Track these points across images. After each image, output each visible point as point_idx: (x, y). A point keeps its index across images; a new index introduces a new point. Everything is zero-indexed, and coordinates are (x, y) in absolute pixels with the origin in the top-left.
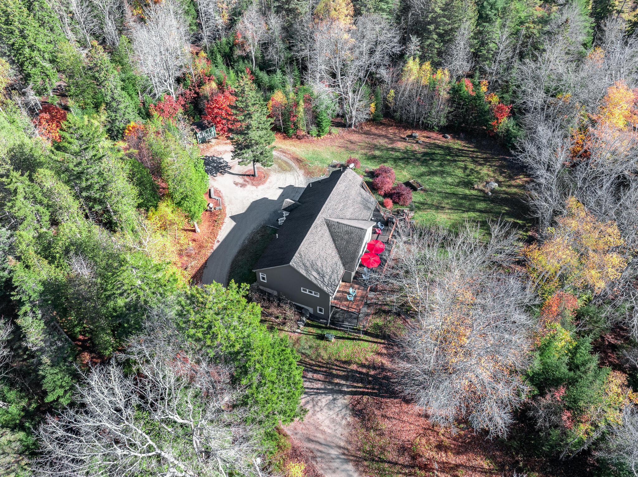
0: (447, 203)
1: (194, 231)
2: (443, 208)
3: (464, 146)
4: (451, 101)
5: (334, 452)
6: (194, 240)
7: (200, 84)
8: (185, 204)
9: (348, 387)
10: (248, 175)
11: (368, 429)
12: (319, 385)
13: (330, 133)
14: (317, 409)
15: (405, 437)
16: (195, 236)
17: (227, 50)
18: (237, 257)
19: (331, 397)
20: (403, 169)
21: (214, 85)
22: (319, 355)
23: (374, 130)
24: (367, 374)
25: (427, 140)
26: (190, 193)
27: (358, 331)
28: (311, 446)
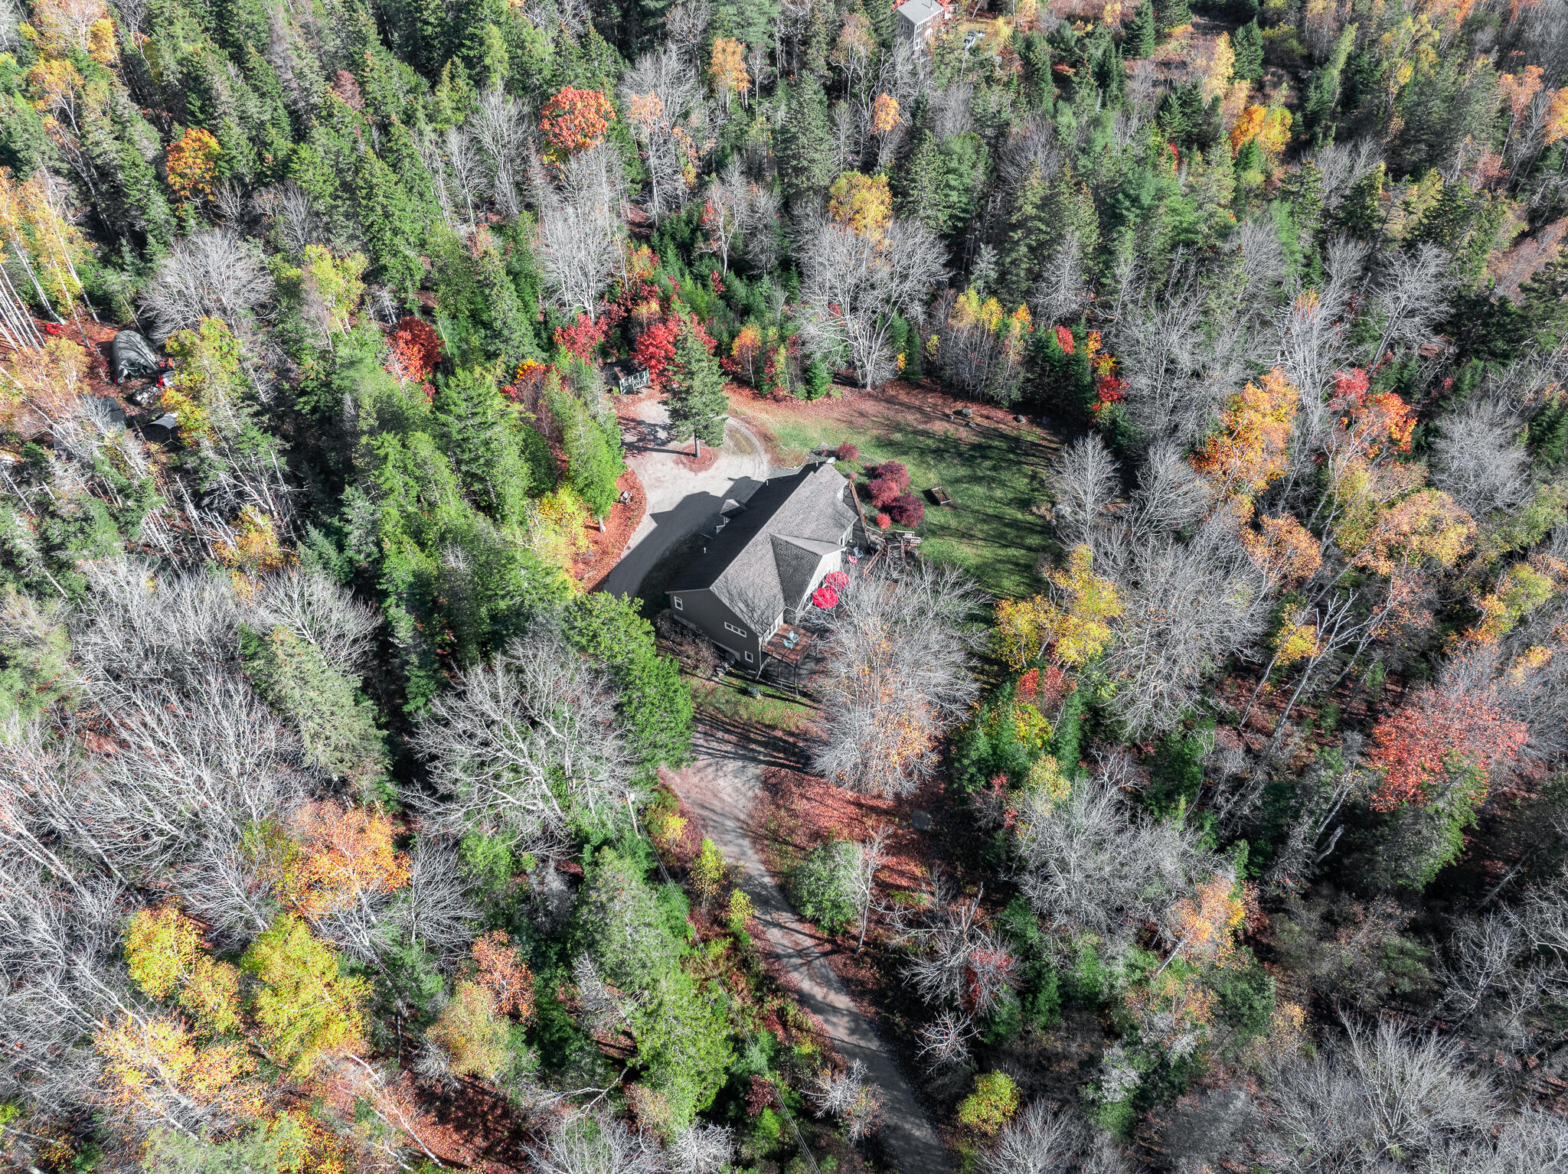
0: (981, 531)
1: (598, 529)
2: (971, 537)
3: (1044, 439)
4: (1029, 362)
5: (730, 824)
6: (596, 542)
7: (636, 298)
8: (590, 493)
9: (765, 755)
10: (687, 454)
11: (778, 807)
12: (729, 748)
13: (829, 395)
14: (720, 773)
15: (823, 822)
16: (599, 537)
17: (687, 233)
18: (651, 572)
19: (740, 763)
20: (929, 467)
21: (655, 306)
22: (737, 713)
23: (903, 397)
24: (794, 745)
25: (985, 423)
26: (596, 479)
27: (792, 690)
28: (705, 813)
